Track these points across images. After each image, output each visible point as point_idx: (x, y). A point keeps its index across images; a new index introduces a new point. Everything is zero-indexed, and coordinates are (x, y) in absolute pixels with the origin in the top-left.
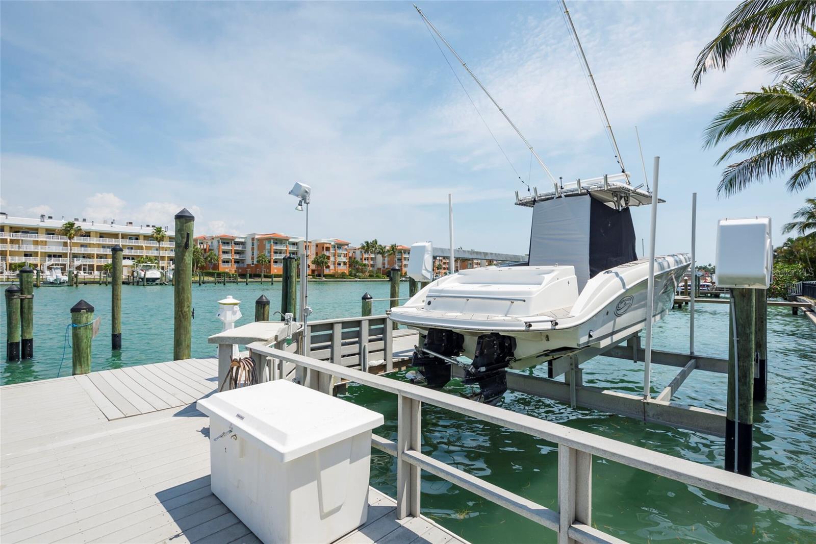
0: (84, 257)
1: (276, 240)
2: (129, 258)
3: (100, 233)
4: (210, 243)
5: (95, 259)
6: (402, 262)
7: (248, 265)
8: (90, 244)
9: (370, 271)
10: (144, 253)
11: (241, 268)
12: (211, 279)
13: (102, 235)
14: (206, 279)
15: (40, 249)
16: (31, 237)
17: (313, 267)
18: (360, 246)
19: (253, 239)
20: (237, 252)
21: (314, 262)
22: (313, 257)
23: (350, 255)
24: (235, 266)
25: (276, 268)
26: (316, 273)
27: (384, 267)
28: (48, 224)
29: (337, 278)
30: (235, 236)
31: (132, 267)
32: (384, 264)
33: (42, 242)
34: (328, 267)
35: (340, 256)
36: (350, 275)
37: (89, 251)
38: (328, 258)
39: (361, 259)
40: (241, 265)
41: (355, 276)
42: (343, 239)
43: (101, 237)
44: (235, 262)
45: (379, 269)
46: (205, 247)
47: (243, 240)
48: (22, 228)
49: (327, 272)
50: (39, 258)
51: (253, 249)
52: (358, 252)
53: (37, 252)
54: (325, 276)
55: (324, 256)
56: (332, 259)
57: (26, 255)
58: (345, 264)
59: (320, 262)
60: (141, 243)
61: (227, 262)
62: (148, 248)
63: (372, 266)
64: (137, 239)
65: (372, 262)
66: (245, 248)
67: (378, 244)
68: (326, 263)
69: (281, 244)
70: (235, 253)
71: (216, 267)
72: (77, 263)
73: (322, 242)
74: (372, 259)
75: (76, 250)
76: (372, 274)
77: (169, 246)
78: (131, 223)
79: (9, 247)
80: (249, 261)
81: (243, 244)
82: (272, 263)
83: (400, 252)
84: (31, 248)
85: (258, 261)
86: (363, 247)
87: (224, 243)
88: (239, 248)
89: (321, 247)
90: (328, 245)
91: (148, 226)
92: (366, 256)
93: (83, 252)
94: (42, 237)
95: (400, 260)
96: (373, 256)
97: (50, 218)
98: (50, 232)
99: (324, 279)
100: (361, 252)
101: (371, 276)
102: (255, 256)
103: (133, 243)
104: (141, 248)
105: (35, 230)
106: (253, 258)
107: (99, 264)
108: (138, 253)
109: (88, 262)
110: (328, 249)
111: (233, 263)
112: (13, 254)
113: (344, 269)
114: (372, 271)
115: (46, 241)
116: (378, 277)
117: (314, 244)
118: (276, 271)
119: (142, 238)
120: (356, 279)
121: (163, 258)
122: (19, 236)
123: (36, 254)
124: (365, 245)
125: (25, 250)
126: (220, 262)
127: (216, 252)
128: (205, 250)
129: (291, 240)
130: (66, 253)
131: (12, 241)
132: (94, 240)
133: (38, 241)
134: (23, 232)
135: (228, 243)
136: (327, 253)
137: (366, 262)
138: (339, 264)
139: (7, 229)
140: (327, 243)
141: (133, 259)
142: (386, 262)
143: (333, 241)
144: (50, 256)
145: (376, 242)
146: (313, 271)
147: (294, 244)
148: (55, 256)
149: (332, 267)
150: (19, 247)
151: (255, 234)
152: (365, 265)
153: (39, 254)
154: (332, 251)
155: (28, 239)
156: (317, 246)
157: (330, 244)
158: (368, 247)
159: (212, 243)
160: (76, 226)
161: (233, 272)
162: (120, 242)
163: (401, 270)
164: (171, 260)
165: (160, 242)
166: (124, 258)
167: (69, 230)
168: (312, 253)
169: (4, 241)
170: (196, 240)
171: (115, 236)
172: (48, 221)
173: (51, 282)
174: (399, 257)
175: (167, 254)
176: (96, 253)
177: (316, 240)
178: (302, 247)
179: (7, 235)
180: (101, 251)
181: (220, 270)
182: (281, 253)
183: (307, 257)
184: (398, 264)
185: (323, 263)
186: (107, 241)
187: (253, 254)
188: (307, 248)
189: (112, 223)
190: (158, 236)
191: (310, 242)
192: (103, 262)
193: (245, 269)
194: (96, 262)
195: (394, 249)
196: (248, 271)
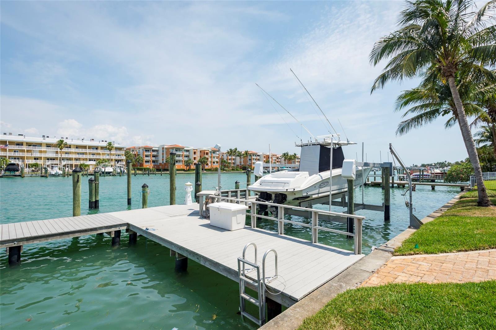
0: (67, 160)
1: (177, 148)
2: (92, 160)
3: (76, 146)
4: (138, 151)
5: (74, 161)
6: (251, 161)
7: (160, 164)
8: (70, 152)
9: (232, 166)
10: (101, 157)
11: (156, 166)
12: (140, 172)
13: (77, 147)
14: (138, 172)
15: (43, 155)
16: (38, 149)
18: (226, 152)
19: (163, 148)
20: (154, 156)
21: (199, 161)
22: (198, 159)
23: (221, 157)
24: (153, 164)
25: (177, 165)
27: (241, 164)
28: (48, 141)
29: (213, 171)
30: (152, 146)
31: (95, 165)
32: (241, 162)
33: (44, 151)
34: (207, 164)
35: (215, 158)
36: (221, 169)
37: (70, 156)
38: (207, 159)
39: (227, 160)
40: (156, 163)
43: (77, 148)
44: (152, 162)
45: (238, 165)
46: (135, 153)
47: (157, 149)
48: (33, 143)
49: (207, 167)
50: (42, 160)
51: (163, 154)
52: (225, 155)
53: (41, 157)
54: (206, 170)
55: (205, 158)
56: (210, 160)
57: (36, 159)
58: (217, 162)
60: (99, 151)
61: (148, 162)
62: (103, 154)
63: (234, 163)
64: (97, 149)
65: (233, 161)
66: (158, 153)
67: (238, 150)
68: (206, 162)
69: (180, 151)
70: (153, 157)
71: (142, 165)
72: (64, 163)
73: (204, 149)
74: (233, 159)
75: (64, 156)
76: (234, 168)
77: (115, 153)
78: (93, 140)
79: (26, 155)
80: (161, 161)
81: (157, 151)
83: (250, 155)
84: (38, 155)
85: (166, 161)
86: (228, 152)
87: (146, 151)
88: (155, 153)
89: (203, 152)
90: (207, 152)
91: (103, 141)
92: (230, 157)
93: (67, 157)
94: (44, 149)
95: (250, 160)
96: (234, 157)
97: (48, 137)
98: (48, 145)
99: (205, 172)
100: (227, 155)
101: (233, 170)
102: (165, 158)
103: (95, 151)
104: (99, 154)
105: (40, 145)
106: (163, 160)
107: (76, 164)
108: (98, 157)
109: (70, 162)
110: (207, 154)
111: (151, 162)
113: (216, 165)
115: (46, 151)
116: (237, 170)
117: (199, 151)
118: (178, 167)
119: (100, 148)
120: (224, 172)
121: (112, 160)
122: (31, 148)
123: (41, 158)
124: (229, 151)
125: (35, 156)
126: (144, 162)
127: (141, 156)
128: (135, 155)
129: (185, 149)
130: (57, 158)
131: (28, 151)
132: (73, 150)
133: (41, 151)
134: (33, 146)
135: (148, 151)
136: (207, 156)
137: (230, 161)
138: (214, 163)
139: (25, 144)
140: (206, 150)
141: (95, 160)
143: (210, 149)
144: (48, 159)
145: (236, 149)
147: (187, 151)
148: (51, 159)
149: (210, 164)
150: (31, 154)
151: (164, 145)
152: (229, 163)
153: (43, 159)
154: (210, 155)
155: (36, 149)
156: (201, 152)
157: (208, 150)
158: (232, 152)
159: (139, 150)
160: (64, 142)
161: (151, 168)
162: (88, 151)
163: (251, 166)
164: (116, 161)
165: (110, 150)
166: (90, 160)
167: (61, 144)
168: (198, 156)
169: (23, 151)
170: (129, 149)
171: (84, 147)
172: (47, 139)
173: (53, 175)
174: (250, 158)
175: (114, 157)
176: (74, 157)
177: (200, 149)
178: (192, 153)
179: (25, 148)
180: (77, 156)
181: (144, 167)
182: (179, 156)
183: (195, 158)
184: (249, 162)
185: (204, 162)
186: (80, 150)
187: (163, 157)
188: (195, 153)
189: (83, 140)
190: (109, 147)
191: (197, 150)
192: (78, 163)
193: (158, 166)
194: (74, 163)
195: (246, 153)
196: (160, 167)
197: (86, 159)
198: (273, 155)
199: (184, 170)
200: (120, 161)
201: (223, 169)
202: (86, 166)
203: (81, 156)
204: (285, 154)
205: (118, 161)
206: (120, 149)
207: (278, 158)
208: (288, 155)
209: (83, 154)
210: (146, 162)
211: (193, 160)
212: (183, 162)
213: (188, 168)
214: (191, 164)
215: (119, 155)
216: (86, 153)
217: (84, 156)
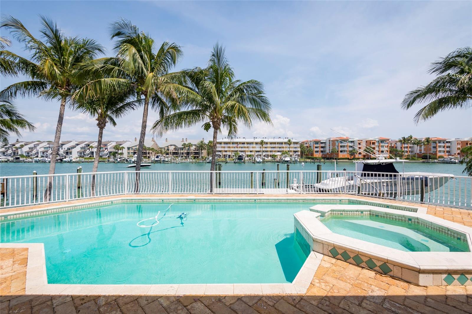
1: (342, 140)
4: (309, 144)
6: (436, 149)
7: (327, 153)
8: (268, 147)
10: (285, 150)
11: (324, 155)
12: (309, 160)
13: (271, 143)
14: (307, 160)
15: (254, 149)
16: (251, 146)
17: (363, 153)
18: (399, 140)
19: (329, 141)
20: (322, 147)
21: (364, 151)
22: (363, 148)
23: (392, 145)
24: (321, 154)
25: (341, 155)
26: (366, 157)
27: (420, 153)
30: (321, 139)
31: (281, 155)
32: (420, 150)
33: (254, 147)
34: (373, 153)
35: (383, 147)
37: (267, 149)
38: (374, 148)
39: (401, 148)
40: (324, 153)
42: (385, 137)
43: (271, 144)
44: (321, 152)
45: (416, 154)
47: (324, 141)
48: (249, 142)
50: (254, 153)
51: (329, 145)
52: (398, 144)
53: (253, 151)
54: (371, 159)
55: (371, 147)
56: (377, 149)
57: (251, 151)
58: (387, 151)
59: (369, 151)
60: (284, 145)
61: (318, 152)
62: (286, 147)
64: (282, 144)
65: (410, 150)
66: (326, 145)
67: (413, 138)
68: (372, 151)
69: (344, 142)
70: (321, 148)
71: (312, 154)
72: (264, 154)
73: (370, 139)
74: (410, 147)
75: (264, 149)
76: (409, 157)
77: (293, 146)
78: (280, 138)
79: (246, 149)
80: (328, 151)
81: (325, 143)
82: (339, 152)
83: (435, 142)
84: (251, 149)
85: (332, 152)
87: (316, 143)
88: (323, 145)
89: (369, 143)
90: (374, 141)
91: (285, 138)
92: (405, 146)
94: (254, 145)
95: (435, 147)
98: (257, 143)
100: (401, 143)
102: (331, 149)
103: (281, 146)
104: (283, 147)
105: (253, 143)
106: (329, 150)
108: (282, 149)
109: (267, 153)
110: (374, 143)
112: (247, 151)
117: (364, 141)
118: (341, 156)
119: (284, 143)
121: (291, 151)
122: (249, 145)
124: (402, 139)
126: (314, 152)
127: (312, 148)
128: (308, 147)
129: (350, 140)
130: (261, 151)
131: (247, 147)
132: (269, 145)
135: (318, 143)
137: (405, 150)
138: (382, 152)
139: (246, 143)
140: (373, 140)
141: (280, 152)
142: (422, 149)
143: (377, 139)
144: (256, 152)
146: (364, 156)
147: (352, 142)
148: (258, 152)
150: (249, 149)
151: (330, 138)
152: (403, 152)
154: (377, 144)
156: (366, 142)
157: (375, 140)
158: (405, 141)
159: (311, 143)
160: (264, 141)
161: (320, 157)
162: (277, 145)
163: (436, 154)
164: (294, 152)
165: (290, 145)
166: (278, 152)
167: (262, 143)
168: (364, 145)
169: (245, 147)
170: (304, 142)
171: (275, 143)
172: (256, 139)
173: (258, 162)
174: (435, 145)
175: (292, 149)
176: (269, 150)
177: (366, 139)
179: (246, 145)
180: (271, 149)
181: (314, 156)
182: (344, 147)
183: (360, 148)
184: (433, 150)
186: (273, 145)
188: (360, 143)
189: (274, 138)
190: (289, 143)
191: (362, 140)
192: (271, 154)
193: (326, 155)
194: (269, 153)
195: (428, 140)
196: (328, 156)
197: (275, 151)
199: (348, 159)
200: (297, 152)
202: (275, 156)
203: (273, 149)
205: (295, 152)
206: (297, 143)
209: (274, 148)
210: (316, 152)
211: (358, 150)
212: (348, 152)
213: (352, 157)
214: (355, 154)
215: (296, 148)
216: (276, 147)
217: (275, 149)
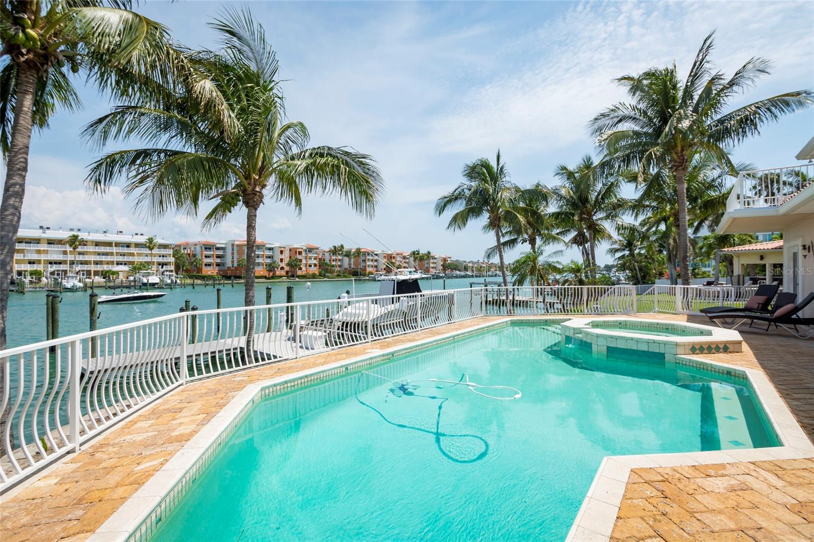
0: (82, 264)
2: (121, 264)
3: (96, 242)
4: (193, 249)
5: (92, 265)
6: (366, 263)
7: (229, 268)
8: (87, 252)
9: (338, 271)
10: (136, 259)
11: (222, 270)
13: (97, 244)
14: (196, 281)
15: (43, 257)
16: (33, 247)
17: (287, 268)
18: (329, 250)
19: (233, 245)
20: (218, 257)
21: (288, 265)
22: (287, 260)
23: (320, 257)
24: (217, 269)
26: (290, 274)
27: (350, 267)
28: (50, 234)
29: (309, 278)
30: (216, 242)
31: (128, 272)
32: (350, 264)
33: (44, 251)
34: (300, 269)
35: (311, 259)
36: (320, 275)
37: (87, 258)
38: (301, 261)
39: (330, 261)
40: (222, 268)
41: (325, 276)
42: (314, 244)
43: (96, 245)
44: (216, 265)
45: (346, 269)
46: (189, 252)
47: (223, 246)
48: (25, 239)
49: (299, 273)
50: (42, 265)
51: (233, 254)
52: (327, 255)
53: (40, 260)
54: (298, 277)
55: (297, 260)
56: (304, 261)
57: (31, 262)
58: (315, 265)
59: (294, 265)
60: (133, 250)
61: (209, 265)
62: (139, 255)
63: (340, 266)
64: (128, 247)
65: (339, 263)
66: (225, 252)
67: (345, 248)
68: (299, 265)
69: (259, 249)
70: (216, 257)
71: (199, 270)
72: (79, 268)
73: (295, 247)
74: (340, 260)
76: (339, 274)
77: (158, 252)
78: (121, 232)
80: (229, 264)
81: (223, 249)
83: (365, 254)
84: (35, 257)
85: (239, 265)
86: (331, 251)
87: (206, 248)
88: (220, 253)
89: (294, 251)
90: (300, 250)
91: (137, 234)
92: (334, 258)
93: (81, 259)
94: (43, 247)
95: (364, 261)
96: (340, 257)
97: (48, 228)
98: (50, 242)
99: (297, 279)
100: (330, 254)
101: (338, 276)
102: (235, 260)
103: (125, 250)
104: (132, 254)
105: (38, 241)
106: (233, 262)
107: (96, 269)
108: (131, 259)
109: (86, 267)
110: (300, 253)
111: (215, 266)
113: (314, 270)
114: (339, 271)
115: (47, 250)
116: (344, 276)
117: (288, 248)
119: (133, 245)
120: (325, 279)
121: (152, 263)
123: (39, 262)
124: (333, 248)
125: (29, 258)
126: (204, 266)
127: (199, 257)
128: (189, 254)
129: (267, 246)
130: (66, 261)
132: (90, 249)
133: (40, 250)
134: (26, 243)
135: (210, 249)
136: (299, 257)
137: (334, 263)
138: (310, 266)
140: (299, 248)
141: (125, 264)
142: (352, 263)
143: (305, 246)
144: (51, 263)
145: (342, 246)
146: (287, 272)
147: (270, 249)
148: (56, 263)
149: (304, 269)
150: (24, 256)
151: (234, 241)
152: (333, 266)
153: (42, 262)
154: (304, 254)
155: (32, 248)
156: (290, 250)
157: (302, 248)
158: (335, 251)
159: (195, 248)
160: (79, 238)
161: (215, 274)
162: (114, 250)
163: (365, 270)
164: (159, 264)
165: (151, 249)
166: (118, 264)
167: (74, 241)
168: (286, 257)
170: (179, 246)
171: (109, 244)
172: (47, 231)
173: (67, 288)
174: (364, 258)
175: (156, 259)
176: (92, 260)
177: (290, 246)
178: (277, 252)
180: (98, 258)
181: (204, 273)
182: (258, 257)
183: (282, 260)
184: (363, 264)
185: (296, 265)
186: (102, 249)
187: (233, 258)
188: (282, 252)
189: (105, 232)
190: (150, 244)
191: (285, 248)
192: (99, 268)
193: (225, 271)
194: (93, 268)
195: (358, 252)
196: (229, 273)
197: (112, 263)
198: (397, 254)
199: (265, 277)
200: (166, 264)
201: (324, 275)
202: (114, 273)
203: (103, 258)
204: (414, 253)
205: (162, 265)
206: (165, 246)
207: (404, 258)
208: (418, 254)
209: (106, 254)
210: (206, 265)
211: (280, 263)
212: (265, 266)
213: (271, 274)
214: (276, 269)
215: (163, 256)
216: (112, 254)
217: (109, 258)
